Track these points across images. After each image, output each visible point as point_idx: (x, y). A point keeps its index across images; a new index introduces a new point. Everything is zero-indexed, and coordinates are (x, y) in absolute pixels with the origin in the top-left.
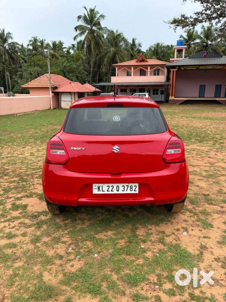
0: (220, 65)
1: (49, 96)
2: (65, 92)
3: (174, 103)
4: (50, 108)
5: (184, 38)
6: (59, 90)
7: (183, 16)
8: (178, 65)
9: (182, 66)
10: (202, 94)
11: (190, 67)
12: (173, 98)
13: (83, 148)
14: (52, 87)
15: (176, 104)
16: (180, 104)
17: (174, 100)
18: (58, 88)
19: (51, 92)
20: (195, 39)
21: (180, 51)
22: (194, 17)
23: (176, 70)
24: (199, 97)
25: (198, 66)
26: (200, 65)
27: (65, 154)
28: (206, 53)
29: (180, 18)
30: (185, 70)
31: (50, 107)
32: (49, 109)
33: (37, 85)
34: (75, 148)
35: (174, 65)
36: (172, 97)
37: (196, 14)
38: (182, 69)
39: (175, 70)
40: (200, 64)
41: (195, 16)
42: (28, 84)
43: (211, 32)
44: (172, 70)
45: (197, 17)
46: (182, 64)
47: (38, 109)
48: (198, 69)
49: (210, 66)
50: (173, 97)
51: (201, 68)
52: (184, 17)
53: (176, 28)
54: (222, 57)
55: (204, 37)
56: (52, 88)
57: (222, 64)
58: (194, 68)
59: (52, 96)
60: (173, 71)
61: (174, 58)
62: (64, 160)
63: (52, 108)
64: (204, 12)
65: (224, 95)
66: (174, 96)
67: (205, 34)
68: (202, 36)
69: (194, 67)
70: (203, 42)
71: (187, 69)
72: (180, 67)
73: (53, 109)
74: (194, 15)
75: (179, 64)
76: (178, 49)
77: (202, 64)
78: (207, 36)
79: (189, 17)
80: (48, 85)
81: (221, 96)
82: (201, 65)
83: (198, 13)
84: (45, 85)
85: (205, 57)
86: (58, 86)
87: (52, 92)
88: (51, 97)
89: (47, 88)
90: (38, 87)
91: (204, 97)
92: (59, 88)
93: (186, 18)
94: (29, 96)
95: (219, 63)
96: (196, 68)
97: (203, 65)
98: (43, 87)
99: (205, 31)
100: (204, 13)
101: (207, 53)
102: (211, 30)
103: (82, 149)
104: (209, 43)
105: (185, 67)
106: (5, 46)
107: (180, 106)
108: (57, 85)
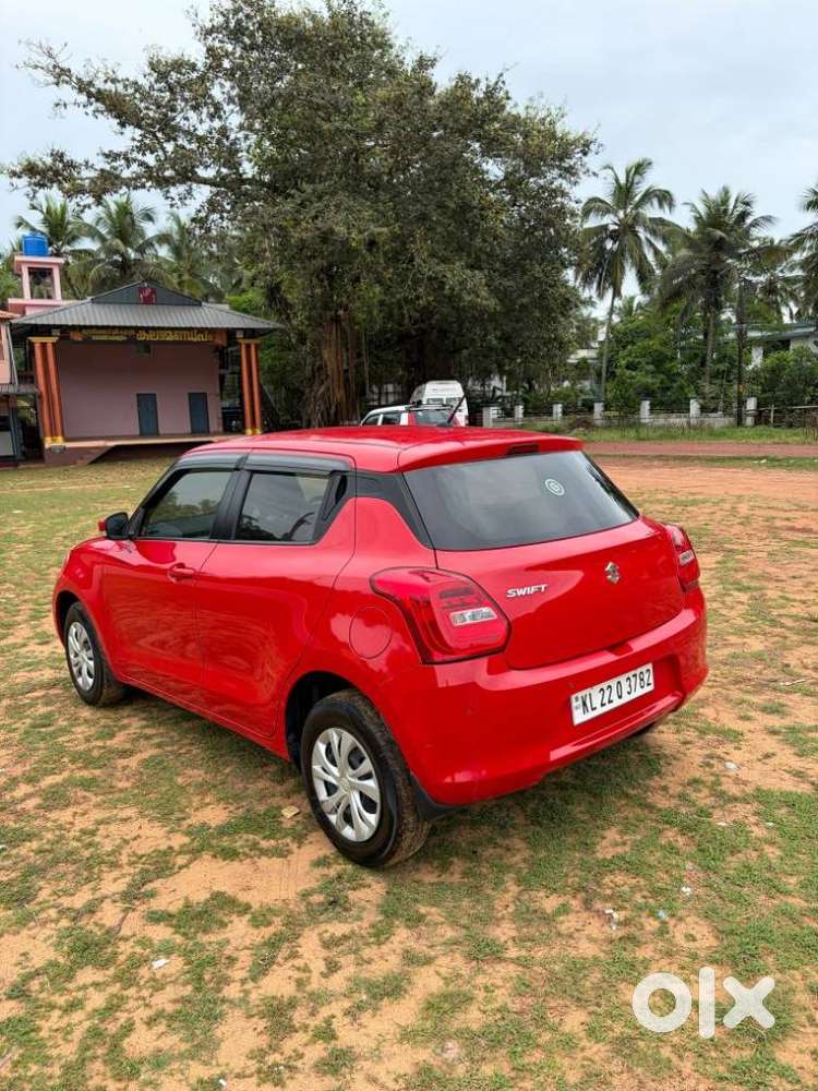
0: (201, 330)
3: (67, 459)
5: (33, 229)
7: (58, 156)
8: (57, 323)
9: (74, 328)
10: (149, 423)
11: (104, 332)
12: (60, 442)
13: (543, 587)
15: (75, 463)
16: (94, 462)
17: (65, 448)
20: (74, 238)
21: (40, 275)
22: (98, 167)
23: (54, 339)
24: (142, 435)
25: (133, 332)
26: (137, 329)
27: (495, 617)
28: (149, 290)
29: (49, 161)
30: (87, 340)
34: (521, 592)
35: (46, 323)
36: (54, 441)
37: (107, 156)
38: (77, 337)
39: (50, 340)
40: (139, 325)
41: (101, 164)
43: (133, 221)
44: (37, 340)
45: (107, 167)
46: (76, 323)
48: (132, 340)
49: (170, 332)
50: (60, 438)
51: (142, 337)
52: (61, 161)
53: (35, 192)
54: (200, 305)
55: (109, 233)
57: (207, 328)
58: (117, 338)
60: (44, 345)
61: (22, 297)
62: (496, 638)
64: (135, 155)
65: (219, 425)
66: (63, 435)
67: (114, 225)
68: (104, 231)
69: (116, 332)
70: (111, 251)
71: (94, 338)
72: (65, 330)
74: (101, 158)
75: (63, 322)
76: (31, 266)
77: (145, 325)
78: (120, 231)
79: (82, 162)
81: (212, 430)
82: (142, 328)
83: (111, 156)
85: (148, 301)
91: (157, 434)
93: (71, 165)
95: (198, 326)
96: (125, 338)
97: (147, 329)
99: (109, 215)
100: (135, 160)
101: (153, 292)
102: (131, 214)
103: (540, 589)
104: (132, 255)
105: (84, 331)
107: (93, 468)
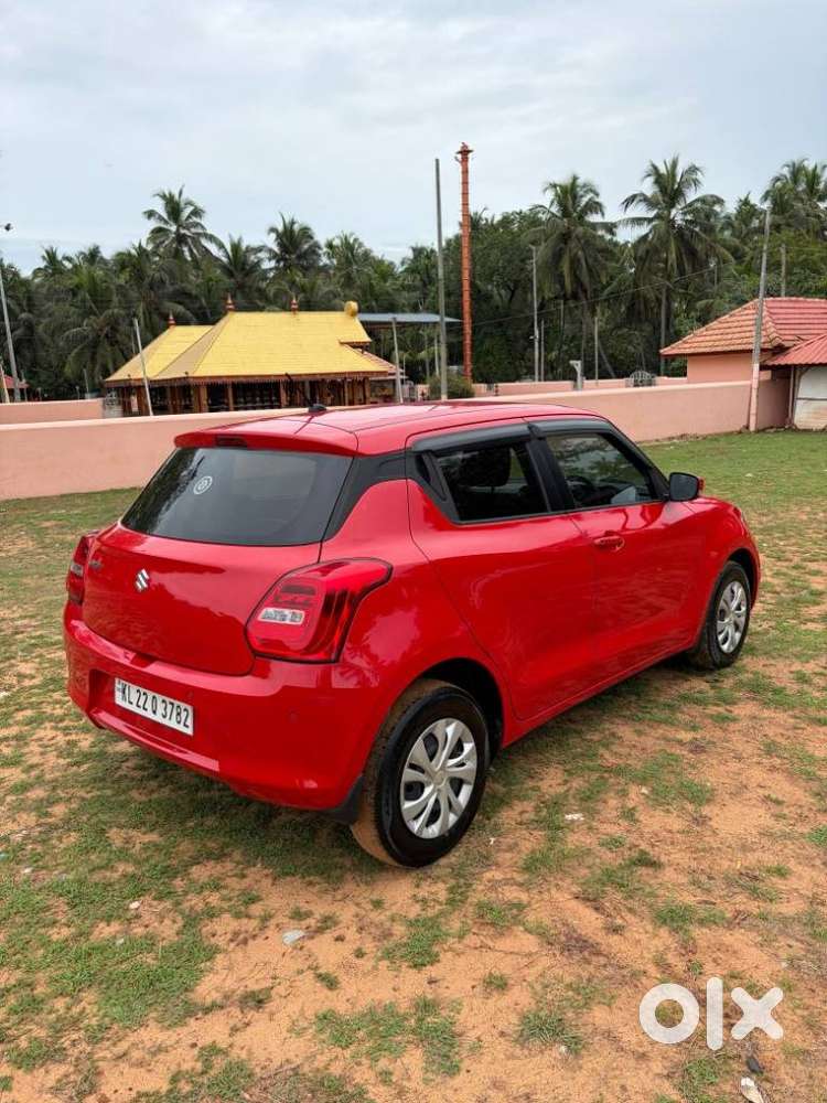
1: (748, 382)
2: (813, 365)
4: (747, 427)
6: (792, 358)
14: (767, 346)
18: (788, 348)
19: (756, 367)
31: (745, 424)
32: (740, 432)
33: (710, 344)
42: (685, 342)
47: (691, 431)
56: (763, 350)
59: (760, 383)
63: (752, 428)
73: (758, 431)
80: (751, 340)
84: (740, 341)
86: (787, 344)
87: (763, 368)
88: (755, 385)
89: (746, 353)
90: (714, 350)
92: (791, 350)
94: (682, 383)
98: (732, 348)
106: (672, 217)
108: (786, 338)
